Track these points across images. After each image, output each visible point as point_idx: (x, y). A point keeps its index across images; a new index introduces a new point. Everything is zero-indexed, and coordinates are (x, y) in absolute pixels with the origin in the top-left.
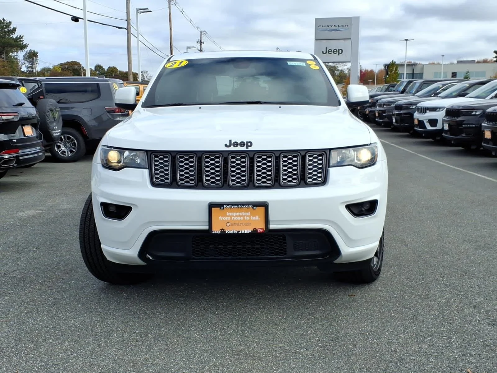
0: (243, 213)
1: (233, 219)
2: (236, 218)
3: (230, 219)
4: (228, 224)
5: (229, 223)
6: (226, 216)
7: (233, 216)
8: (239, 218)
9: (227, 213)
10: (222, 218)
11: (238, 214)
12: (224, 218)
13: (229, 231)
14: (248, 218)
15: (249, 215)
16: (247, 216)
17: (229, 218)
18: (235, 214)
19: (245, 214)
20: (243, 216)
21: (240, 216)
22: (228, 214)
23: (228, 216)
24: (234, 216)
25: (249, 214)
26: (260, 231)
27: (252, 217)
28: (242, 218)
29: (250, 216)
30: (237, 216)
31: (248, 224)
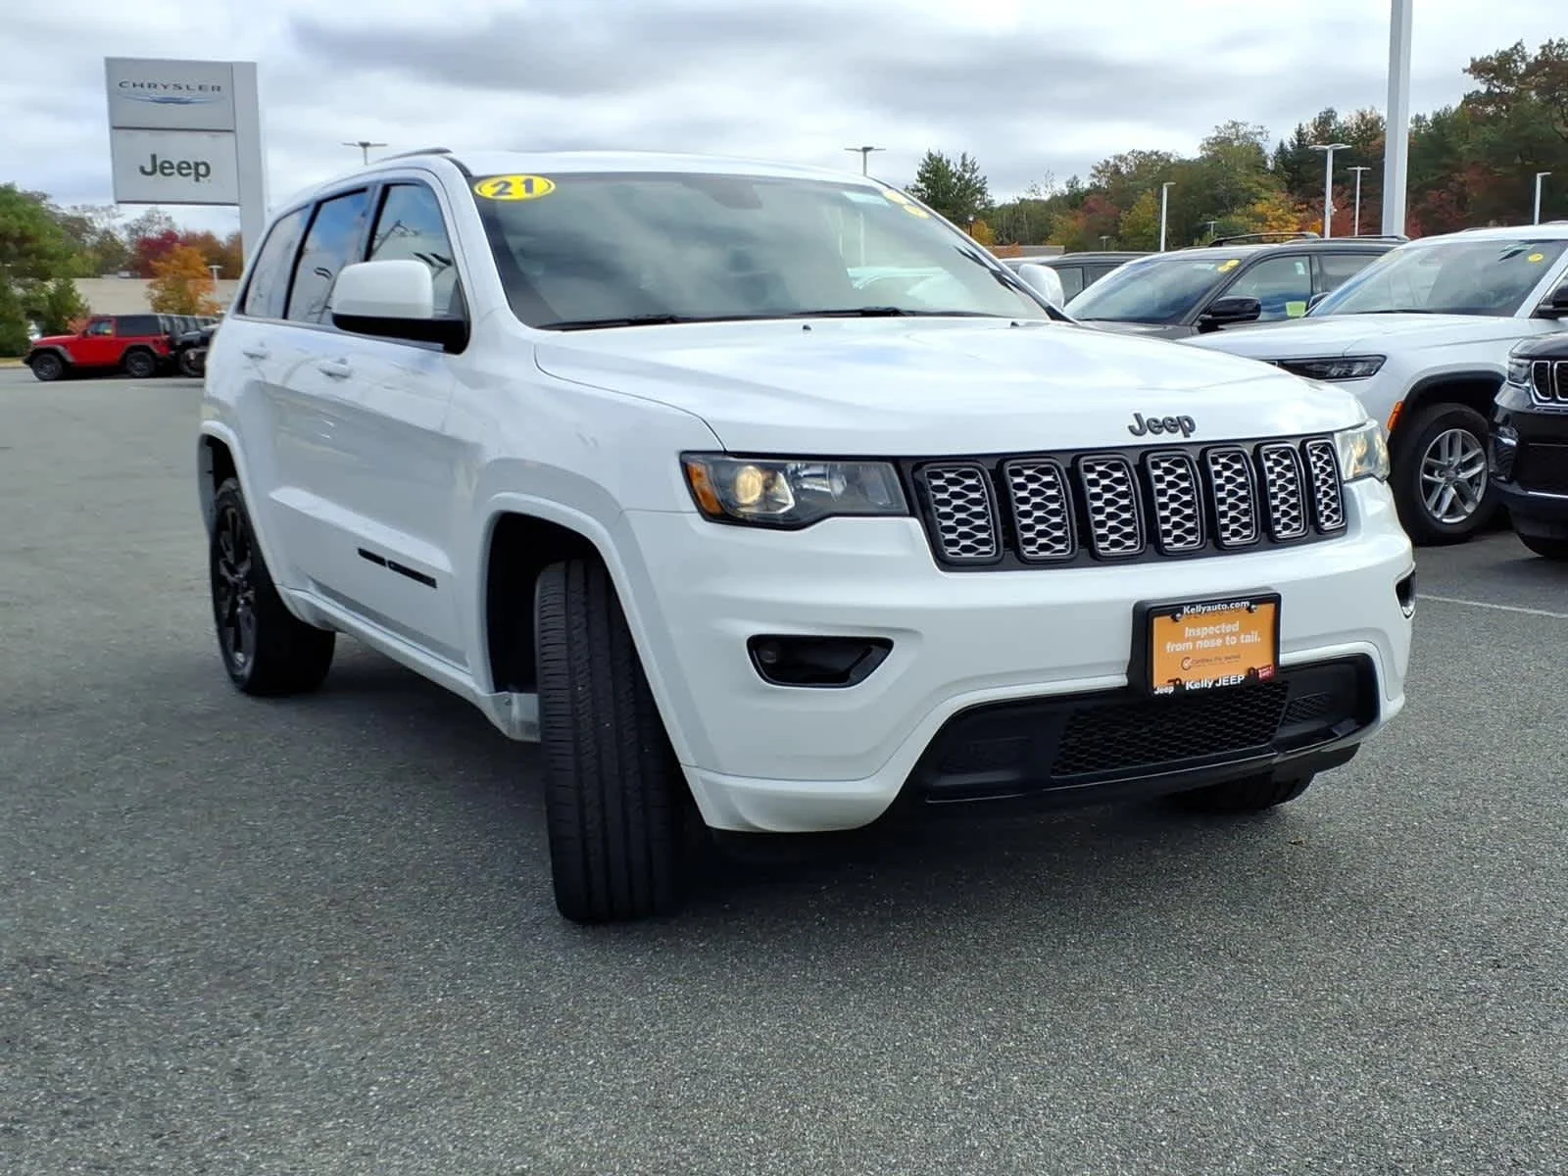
0: (1223, 626)
1: (1197, 646)
2: (1206, 644)
3: (1191, 647)
4: (1187, 665)
5: (1188, 658)
6: (1183, 639)
7: (1199, 638)
8: (1213, 643)
9: (1188, 629)
10: (1174, 645)
11: (1211, 630)
12: (1180, 647)
13: (1193, 685)
14: (1233, 641)
15: (1238, 629)
16: (1232, 634)
17: (1189, 645)
18: (1205, 631)
19: (1228, 628)
20: (1223, 636)
21: (1215, 636)
22: (1189, 632)
23: (1188, 640)
24: (1203, 636)
25: (1235, 627)
26: (1264, 674)
27: (1243, 637)
28: (1219, 642)
29: (1238, 635)
30: (1209, 637)
31: (1235, 657)
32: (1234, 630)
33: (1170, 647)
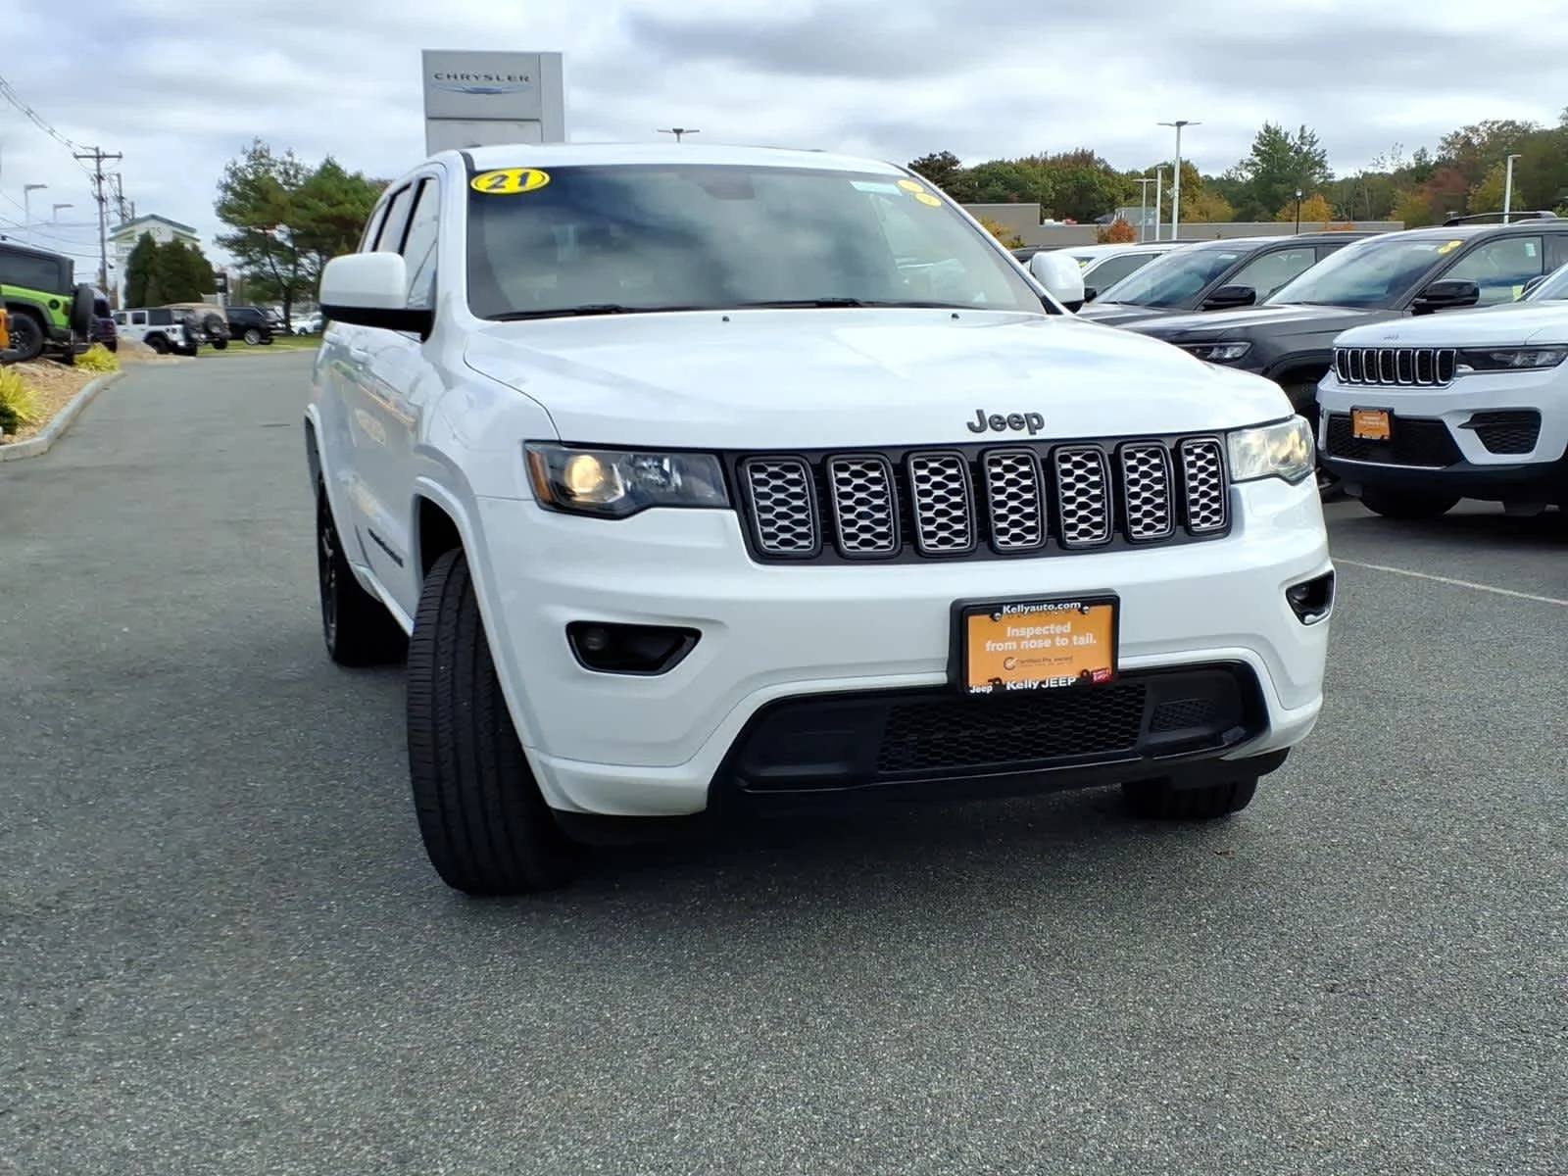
0: (1052, 627)
1: (1022, 647)
2: (1033, 644)
3: (1015, 647)
4: (1010, 664)
5: (1012, 658)
6: (1003, 638)
7: (1023, 638)
8: (1040, 644)
9: (1009, 628)
10: (995, 645)
11: (1038, 630)
12: (1001, 647)
14: (1064, 642)
15: (1069, 631)
16: (1062, 635)
17: (1012, 645)
18: (1028, 632)
19: (1059, 629)
20: (1052, 637)
21: (1043, 637)
22: (1010, 631)
23: (1011, 639)
24: (1028, 636)
25: (1068, 628)
26: (1099, 677)
27: (1075, 638)
28: (1047, 643)
29: (1069, 636)
30: (1035, 637)
31: (1066, 659)
32: (1065, 631)
33: (990, 646)
